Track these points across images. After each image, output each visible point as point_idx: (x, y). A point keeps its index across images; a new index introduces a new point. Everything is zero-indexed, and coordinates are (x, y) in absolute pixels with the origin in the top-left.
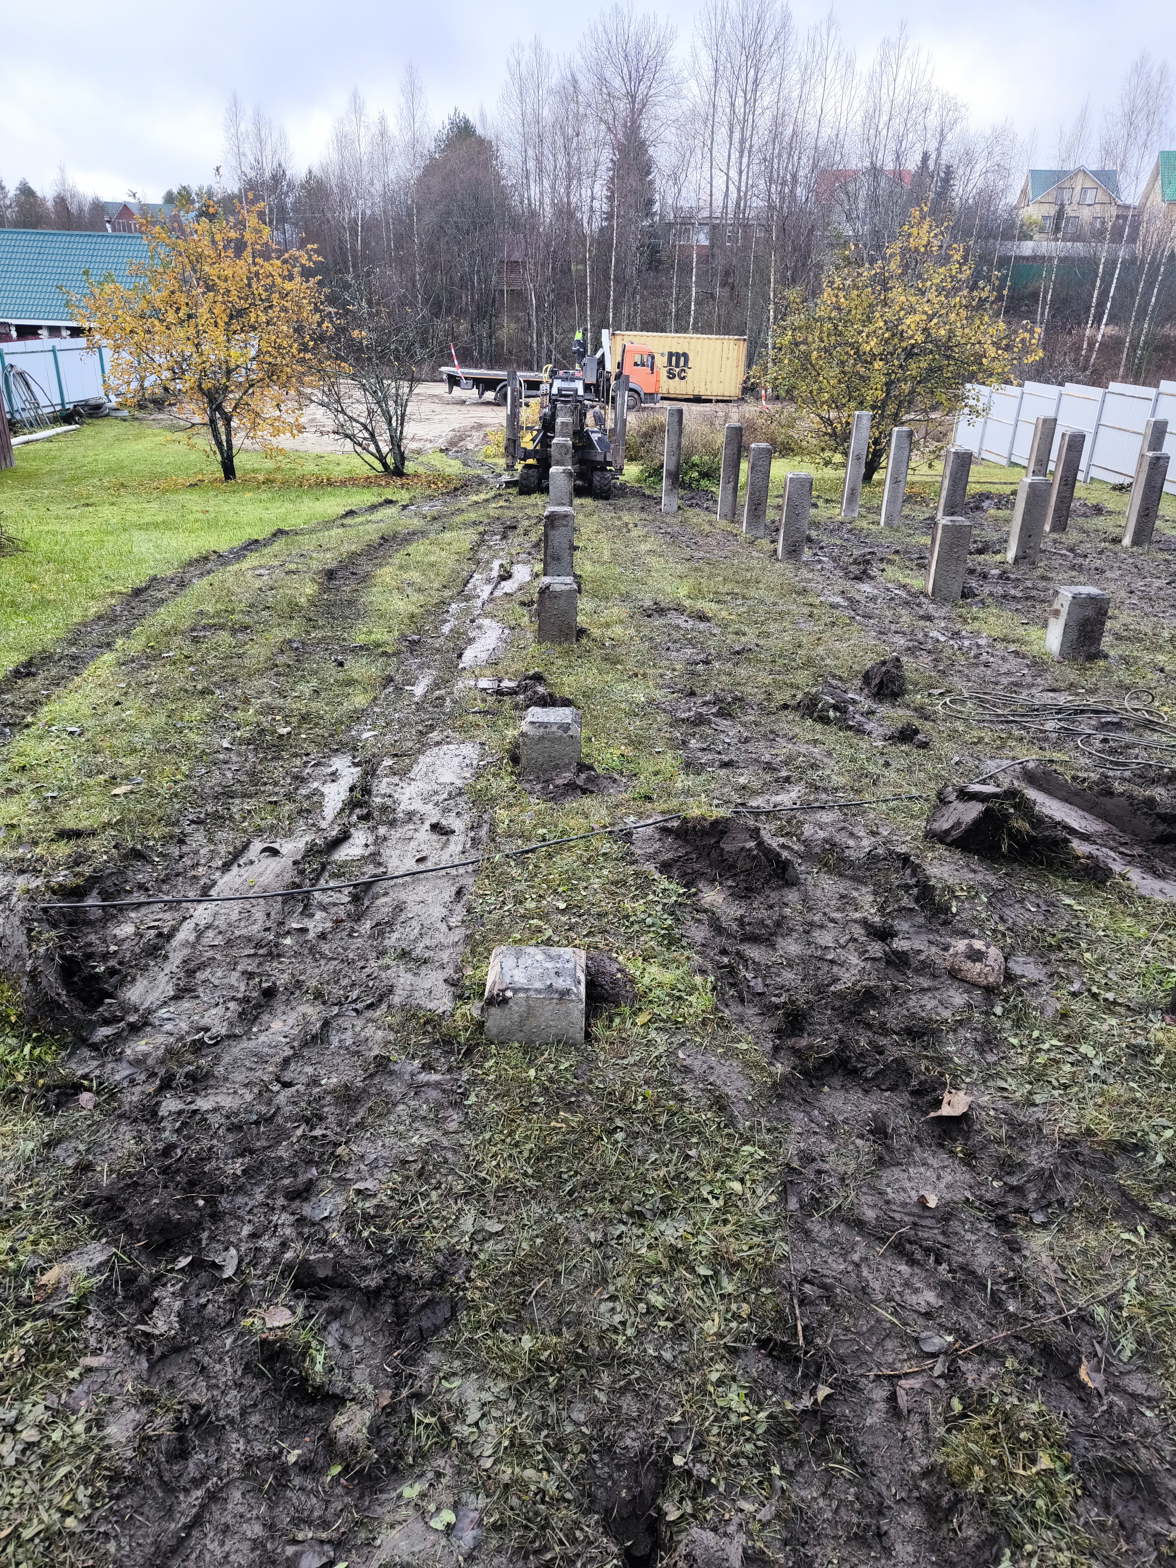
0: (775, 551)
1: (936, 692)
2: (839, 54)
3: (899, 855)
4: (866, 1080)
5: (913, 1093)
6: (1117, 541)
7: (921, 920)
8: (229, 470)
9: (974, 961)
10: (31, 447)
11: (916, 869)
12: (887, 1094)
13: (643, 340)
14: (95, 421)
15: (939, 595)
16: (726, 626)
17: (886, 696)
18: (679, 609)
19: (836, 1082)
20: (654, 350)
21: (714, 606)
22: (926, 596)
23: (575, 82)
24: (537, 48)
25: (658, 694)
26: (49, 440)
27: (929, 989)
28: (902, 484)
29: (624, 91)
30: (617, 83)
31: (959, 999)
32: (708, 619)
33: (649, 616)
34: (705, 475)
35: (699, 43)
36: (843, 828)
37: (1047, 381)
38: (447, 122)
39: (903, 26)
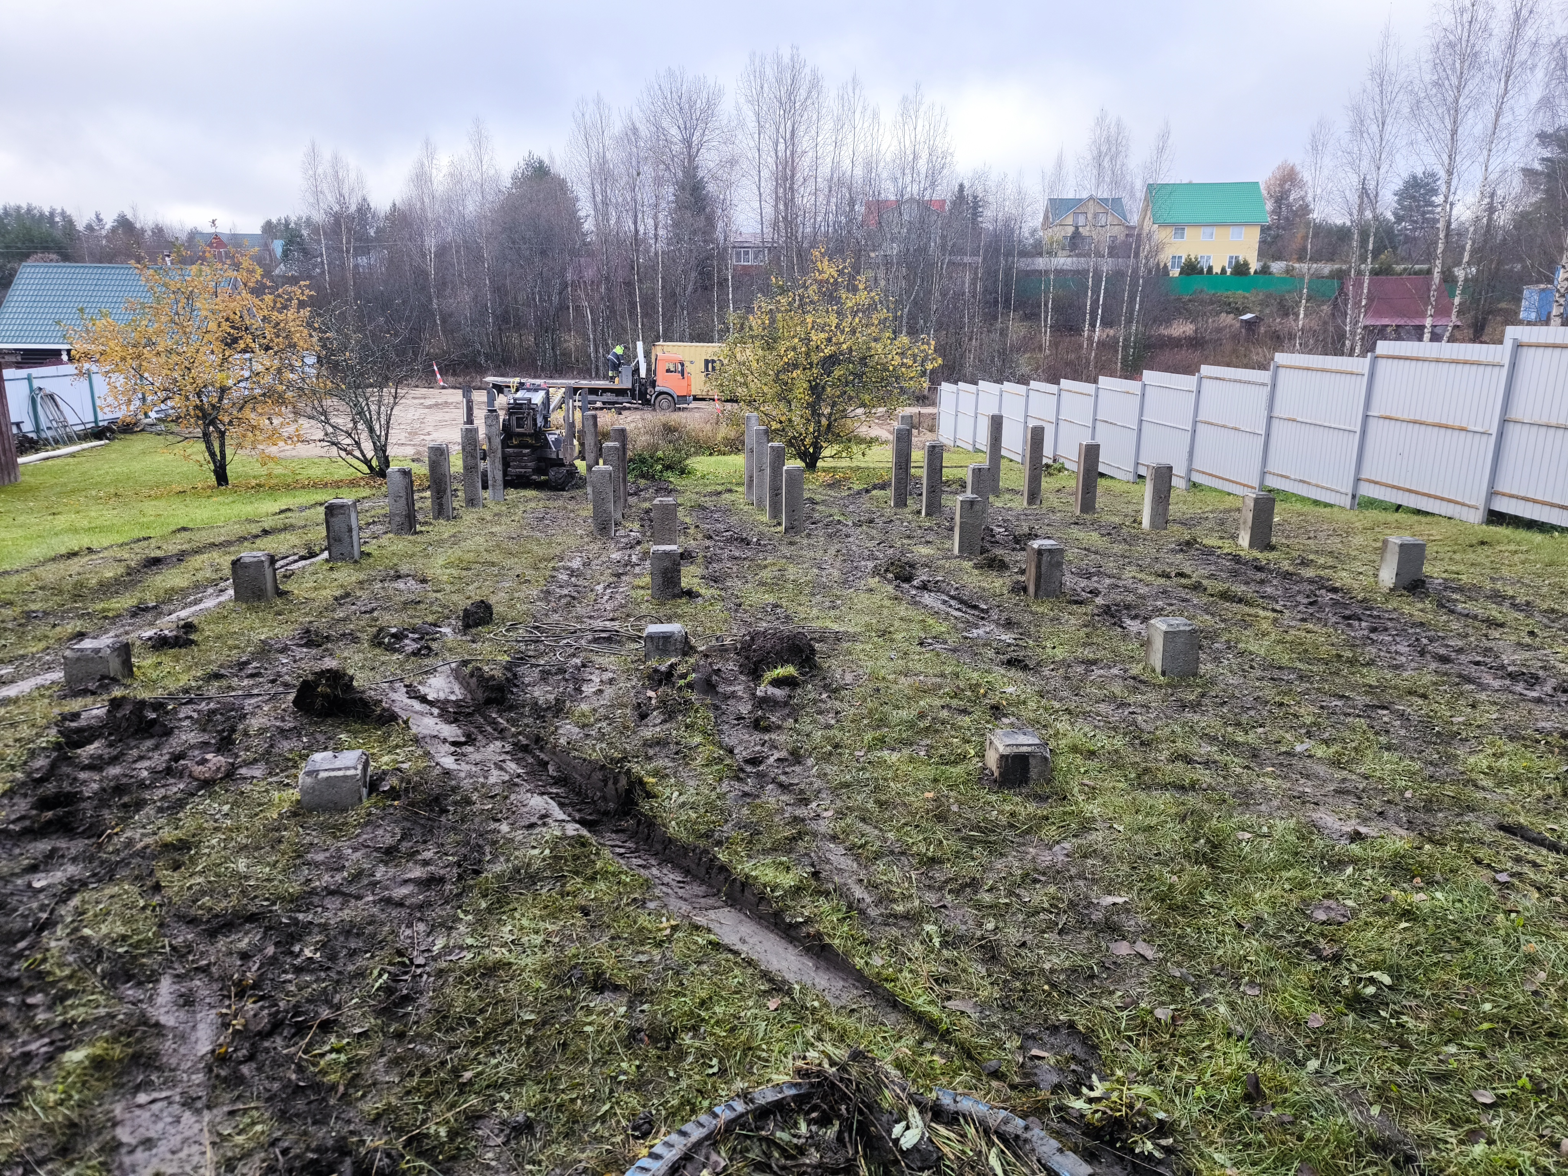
2: (865, 109)
8: (221, 476)
10: (49, 463)
13: (675, 349)
14: (128, 436)
20: (686, 359)
23: (635, 130)
24: (599, 102)
26: (72, 455)
29: (680, 137)
30: (674, 131)
33: (382, 581)
35: (742, 100)
38: (522, 163)
39: (918, 87)
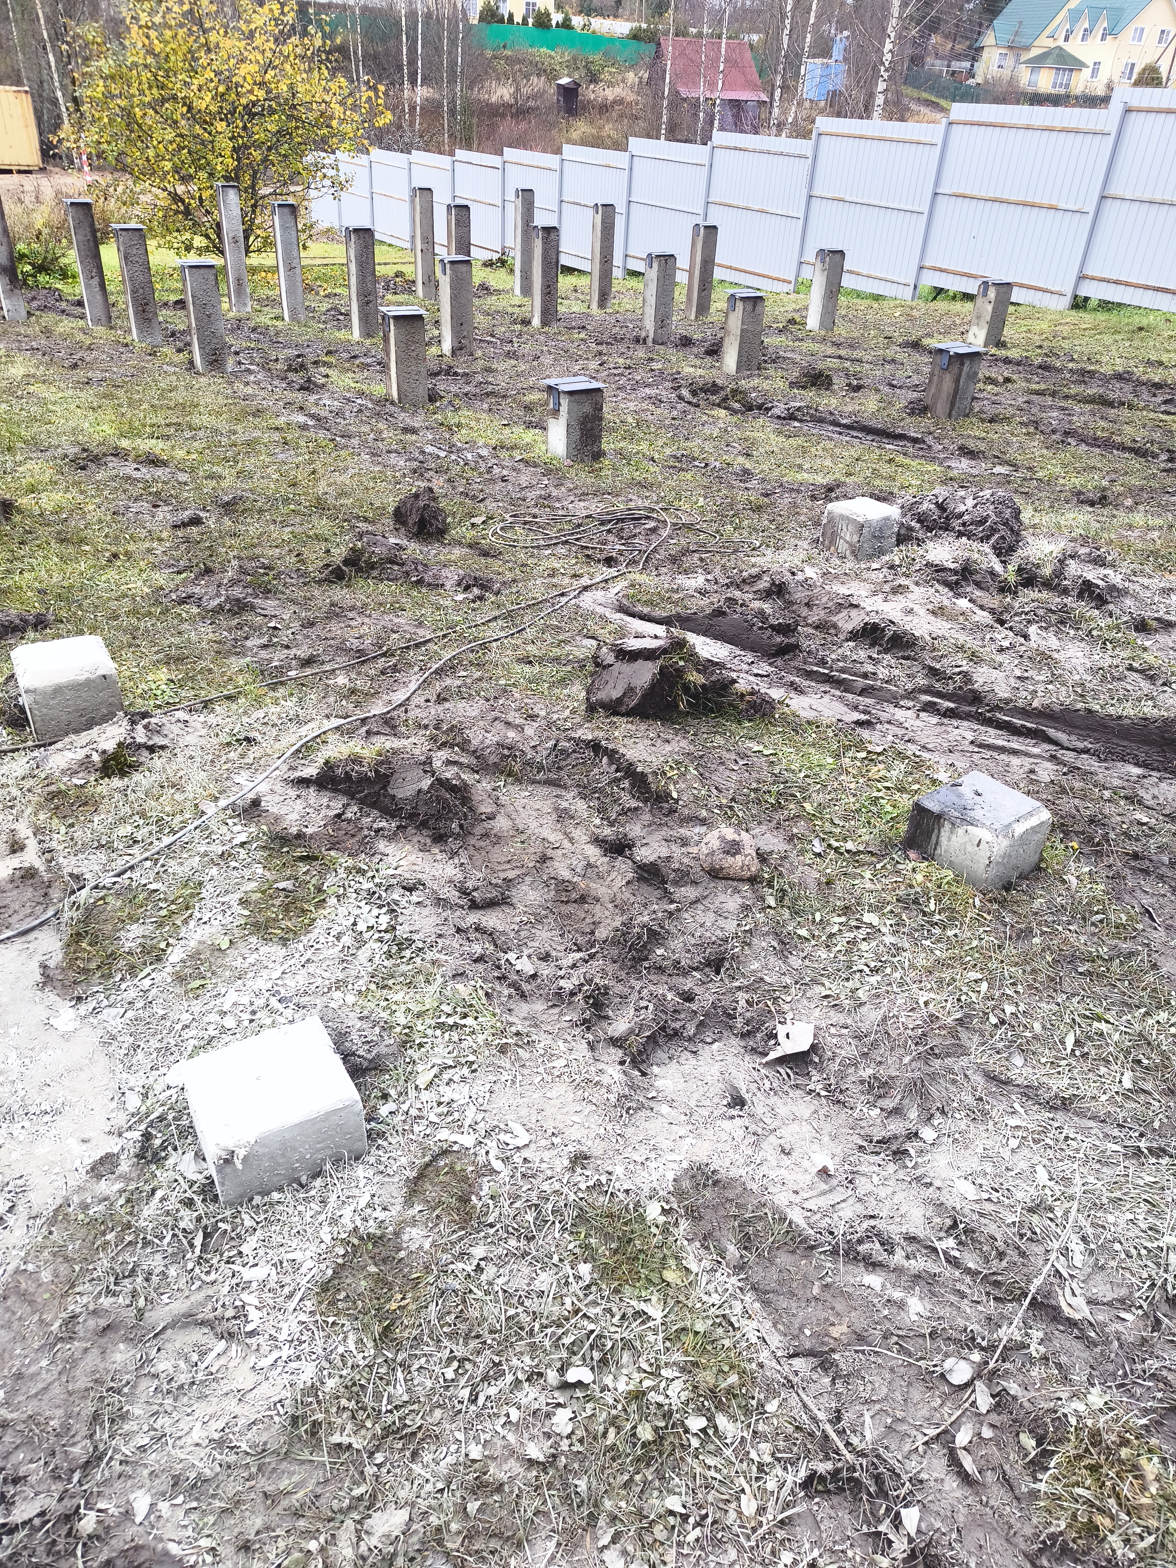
0: (191, 362)
1: (478, 520)
3: (588, 743)
4: (690, 1039)
5: (744, 1036)
6: (526, 322)
7: (647, 817)
9: (734, 855)
11: (612, 755)
12: (716, 1046)
15: (405, 401)
16: (193, 470)
17: (430, 535)
18: (117, 453)
19: (661, 1055)
21: (161, 444)
22: (392, 403)
25: (160, 578)
27: (697, 901)
28: (298, 270)
31: (732, 902)
32: (165, 464)
33: (83, 468)
34: (42, 268)
36: (496, 719)
37: (388, 148)
